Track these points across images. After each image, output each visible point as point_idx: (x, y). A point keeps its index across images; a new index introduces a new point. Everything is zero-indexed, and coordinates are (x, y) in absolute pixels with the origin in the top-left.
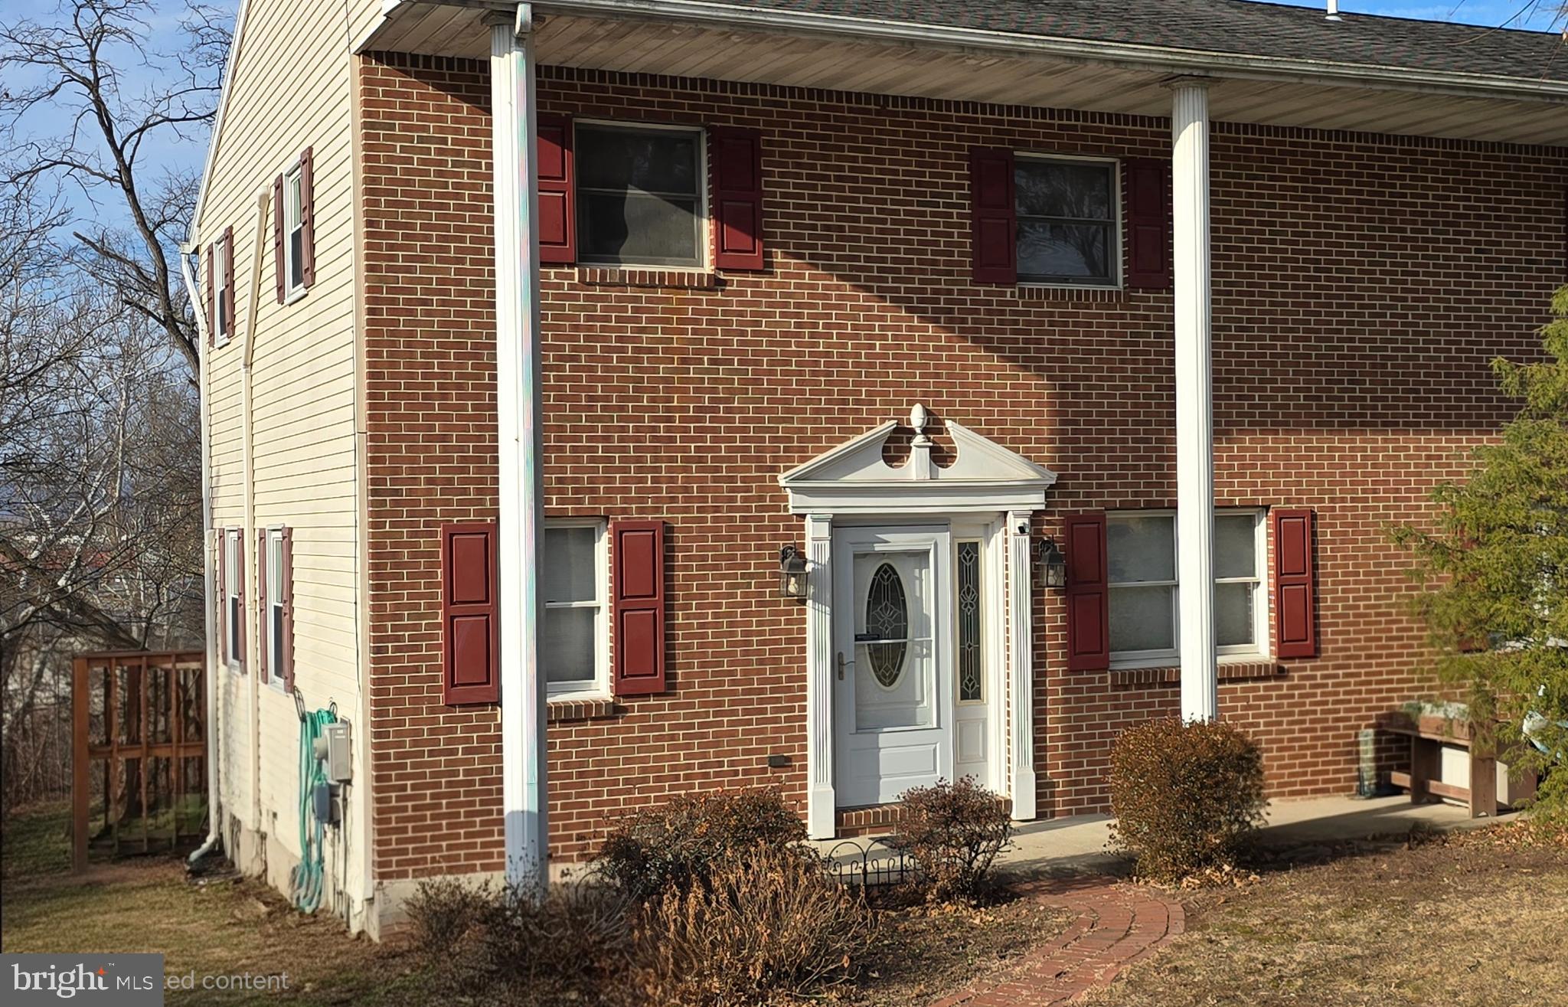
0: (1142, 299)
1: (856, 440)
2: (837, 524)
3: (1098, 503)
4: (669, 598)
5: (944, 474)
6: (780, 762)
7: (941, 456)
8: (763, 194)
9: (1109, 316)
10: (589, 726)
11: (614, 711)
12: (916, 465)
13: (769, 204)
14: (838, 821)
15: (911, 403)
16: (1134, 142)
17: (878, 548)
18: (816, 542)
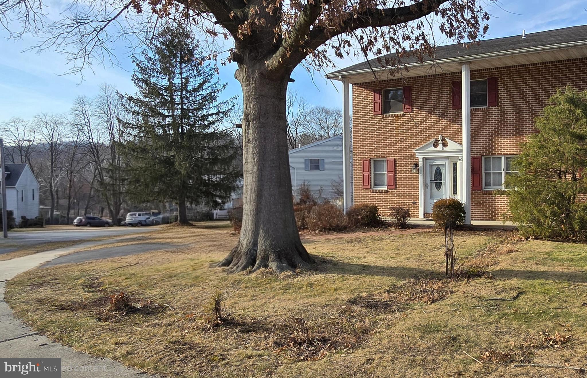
0: (491, 109)
1: (428, 142)
2: (425, 159)
3: (480, 154)
4: (395, 172)
5: (445, 149)
6: (415, 203)
7: (445, 145)
8: (412, 97)
9: (483, 113)
10: (383, 194)
11: (387, 191)
12: (440, 147)
13: (413, 99)
14: (424, 215)
15: (439, 135)
16: (489, 74)
17: (434, 163)
18: (420, 162)
